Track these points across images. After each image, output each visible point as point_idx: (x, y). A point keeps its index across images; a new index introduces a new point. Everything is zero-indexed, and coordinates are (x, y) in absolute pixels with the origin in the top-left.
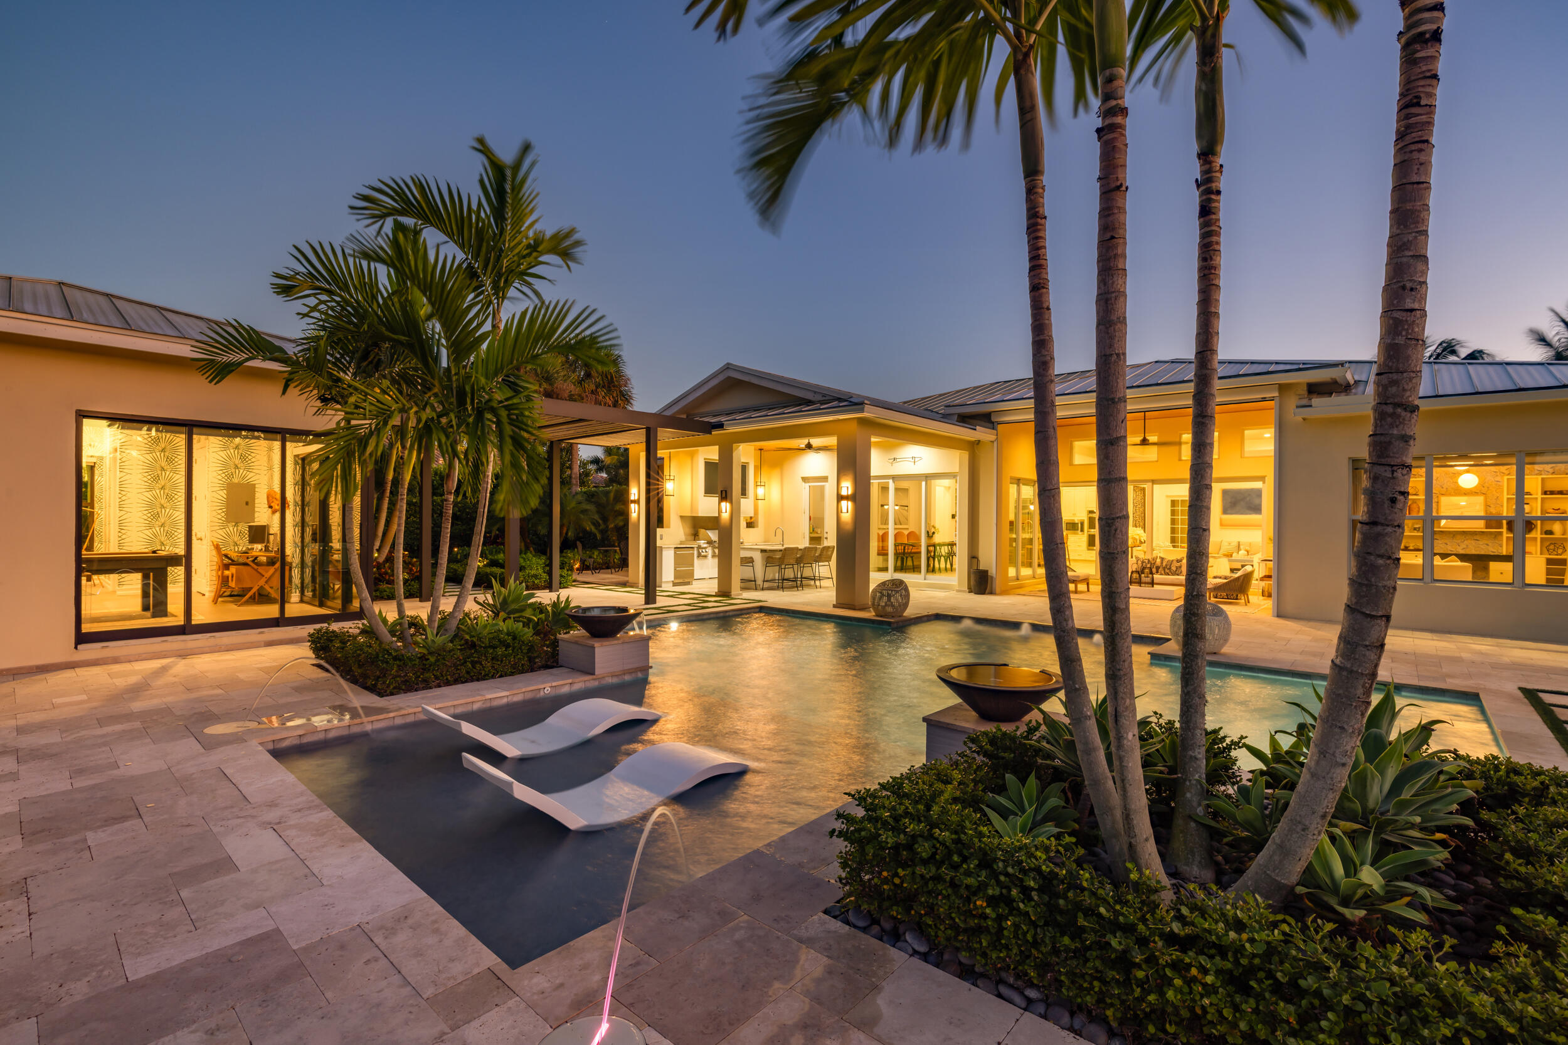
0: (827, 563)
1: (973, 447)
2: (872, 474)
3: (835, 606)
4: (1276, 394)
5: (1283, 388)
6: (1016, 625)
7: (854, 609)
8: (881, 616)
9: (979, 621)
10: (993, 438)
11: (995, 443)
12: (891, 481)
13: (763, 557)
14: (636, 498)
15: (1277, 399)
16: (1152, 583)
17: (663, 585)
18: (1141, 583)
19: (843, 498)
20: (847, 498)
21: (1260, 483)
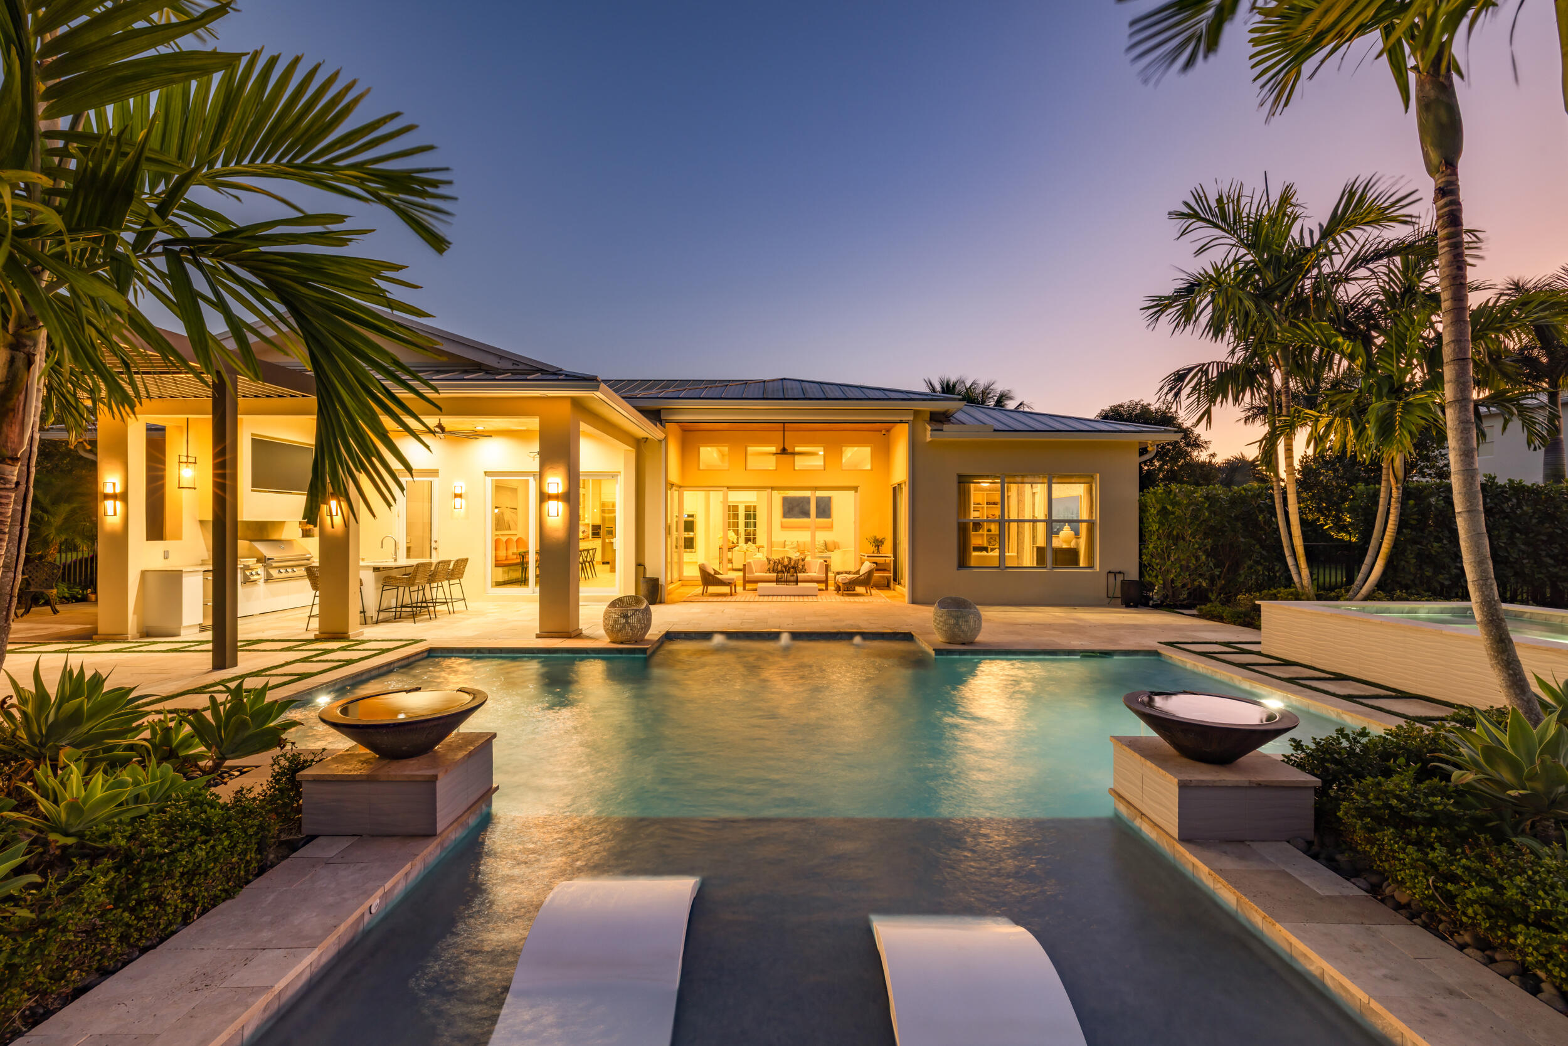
0: (457, 581)
1: (640, 445)
2: (581, 469)
3: (538, 636)
4: (911, 418)
5: (917, 413)
6: (774, 636)
7: (570, 637)
8: (622, 643)
9: (730, 635)
10: (662, 436)
11: (663, 442)
12: (531, 479)
13: (377, 580)
14: (119, 490)
15: (911, 422)
16: (797, 582)
17: (183, 632)
18: (786, 582)
19: (551, 497)
20: (557, 497)
21: (853, 492)
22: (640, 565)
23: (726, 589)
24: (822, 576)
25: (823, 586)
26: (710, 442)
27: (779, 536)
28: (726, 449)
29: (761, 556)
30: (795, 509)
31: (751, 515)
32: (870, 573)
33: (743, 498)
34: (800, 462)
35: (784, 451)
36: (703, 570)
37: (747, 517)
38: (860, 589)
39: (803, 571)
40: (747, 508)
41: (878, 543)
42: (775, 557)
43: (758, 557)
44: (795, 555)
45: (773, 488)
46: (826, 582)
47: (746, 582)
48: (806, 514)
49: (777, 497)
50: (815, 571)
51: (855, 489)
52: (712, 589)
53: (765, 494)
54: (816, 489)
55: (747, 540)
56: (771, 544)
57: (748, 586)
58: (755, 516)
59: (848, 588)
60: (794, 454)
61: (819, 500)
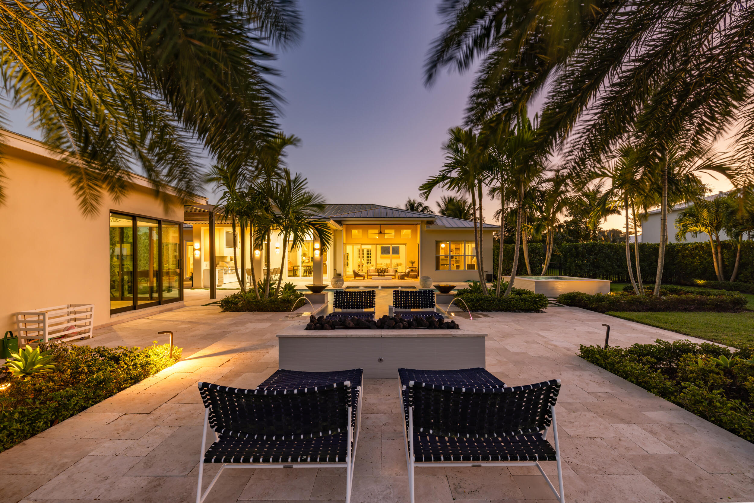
0: (278, 274)
1: (335, 232)
4: (421, 223)
5: (422, 221)
10: (342, 229)
11: (342, 231)
14: (199, 247)
16: (385, 276)
18: (381, 276)
19: (316, 249)
20: (318, 249)
21: (404, 246)
22: (335, 270)
23: (362, 278)
24: (394, 274)
25: (394, 277)
26: (355, 229)
27: (380, 261)
28: (361, 231)
29: (373, 268)
30: (385, 251)
31: (369, 254)
32: (409, 272)
33: (366, 248)
34: (386, 236)
35: (381, 232)
36: (354, 272)
37: (368, 254)
38: (406, 278)
39: (387, 272)
40: (368, 251)
41: (413, 263)
42: (378, 268)
43: (372, 268)
44: (385, 267)
45: (377, 244)
46: (395, 276)
47: (368, 276)
48: (389, 253)
49: (379, 247)
50: (391, 272)
51: (405, 244)
52: (357, 278)
53: (374, 246)
54: (392, 244)
55: (368, 263)
56: (376, 264)
57: (369, 277)
58: (371, 254)
59: (402, 277)
60: (384, 233)
61: (393, 248)
